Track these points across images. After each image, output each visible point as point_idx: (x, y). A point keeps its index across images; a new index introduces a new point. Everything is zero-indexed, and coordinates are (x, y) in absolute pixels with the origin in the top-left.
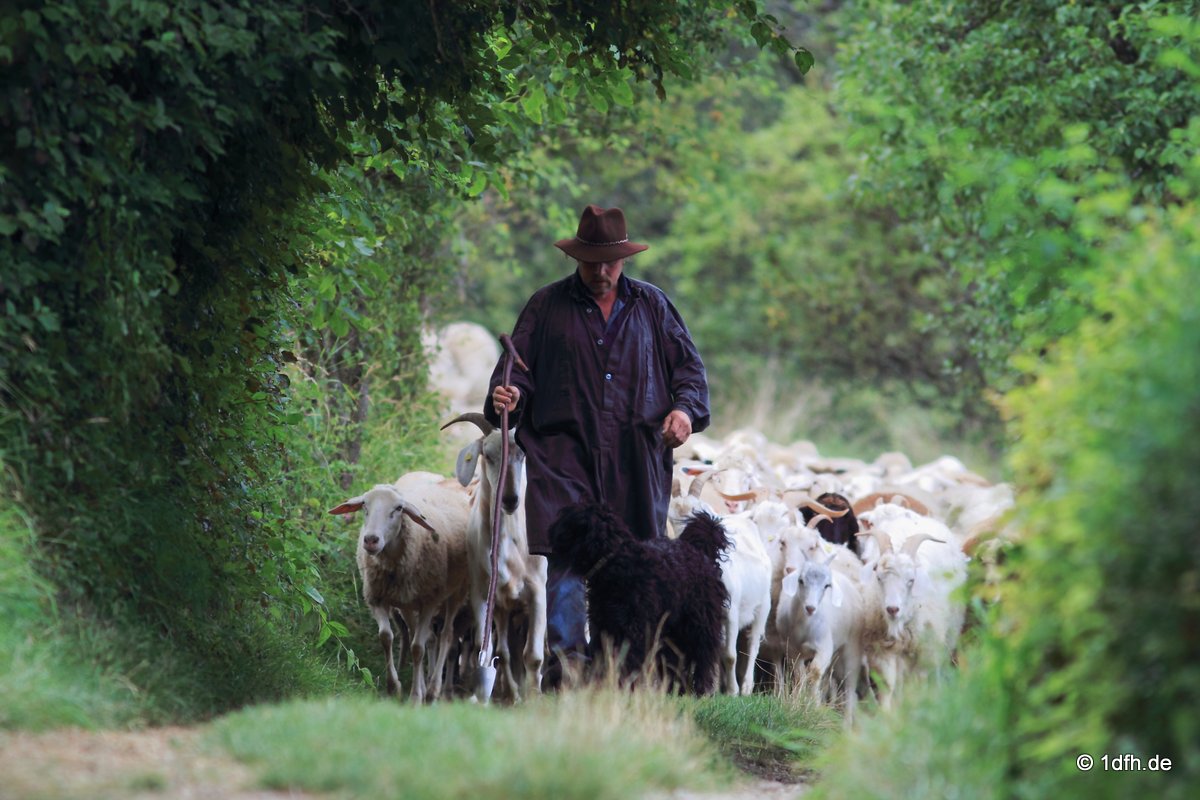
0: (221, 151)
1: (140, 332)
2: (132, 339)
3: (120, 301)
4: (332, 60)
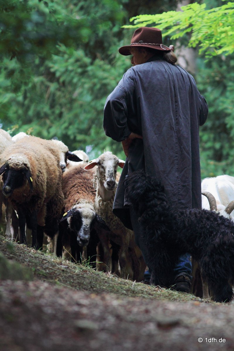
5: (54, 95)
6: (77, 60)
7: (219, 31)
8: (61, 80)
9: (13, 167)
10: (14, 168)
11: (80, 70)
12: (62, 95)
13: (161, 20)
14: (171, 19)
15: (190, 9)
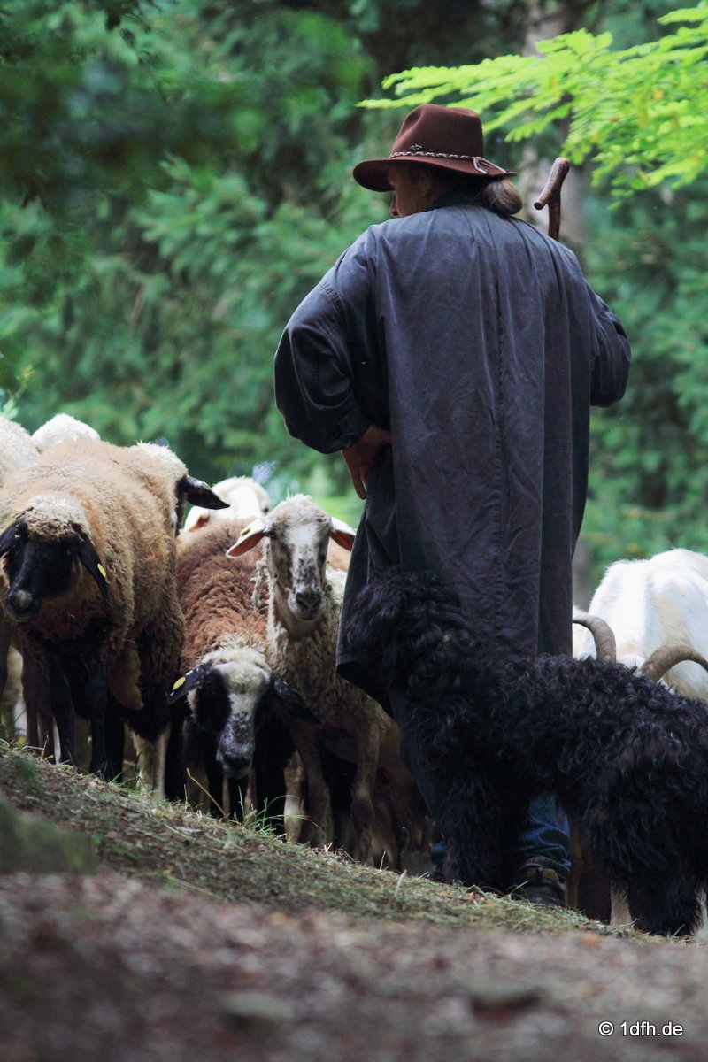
5: (155, 311)
6: (225, 207)
7: (652, 114)
8: (178, 266)
9: (41, 533)
10: (42, 537)
11: (232, 236)
12: (181, 311)
13: (476, 81)
14: (509, 79)
15: (565, 48)
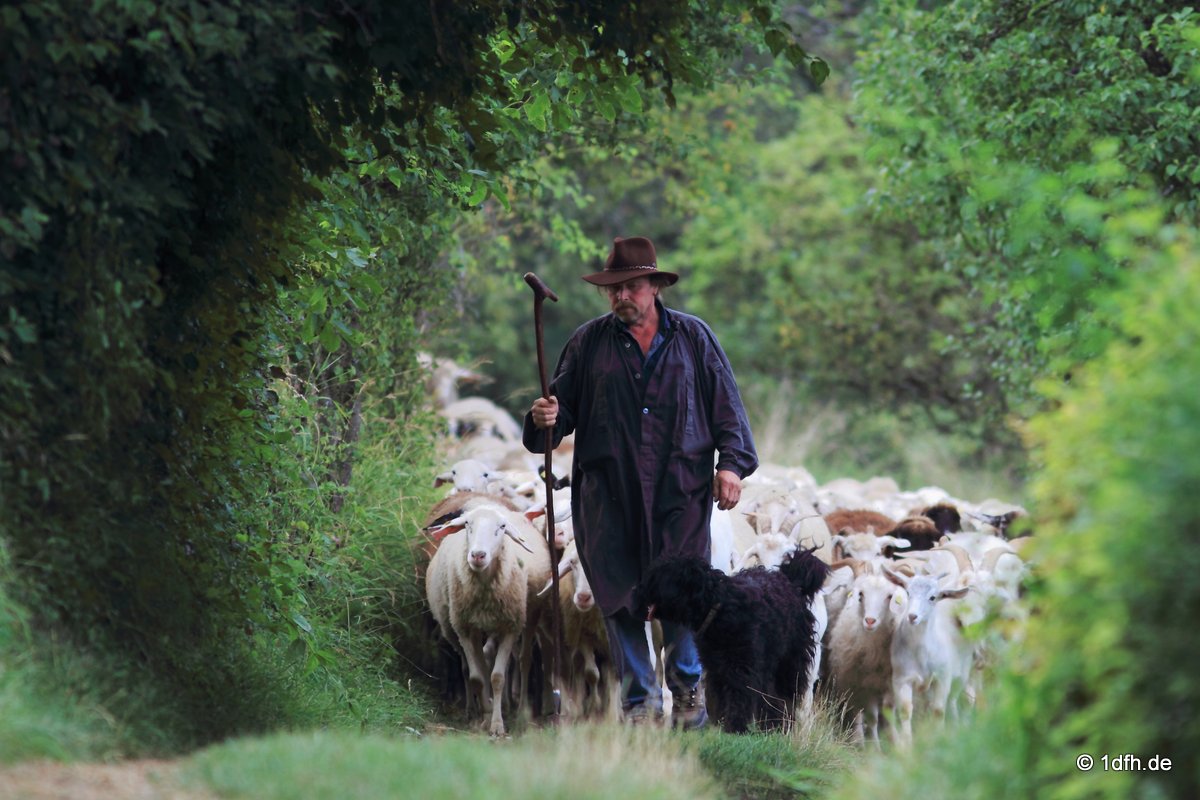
0: (209, 156)
1: (121, 344)
2: (113, 352)
3: (100, 312)
4: (325, 62)
